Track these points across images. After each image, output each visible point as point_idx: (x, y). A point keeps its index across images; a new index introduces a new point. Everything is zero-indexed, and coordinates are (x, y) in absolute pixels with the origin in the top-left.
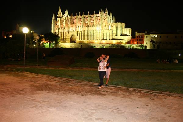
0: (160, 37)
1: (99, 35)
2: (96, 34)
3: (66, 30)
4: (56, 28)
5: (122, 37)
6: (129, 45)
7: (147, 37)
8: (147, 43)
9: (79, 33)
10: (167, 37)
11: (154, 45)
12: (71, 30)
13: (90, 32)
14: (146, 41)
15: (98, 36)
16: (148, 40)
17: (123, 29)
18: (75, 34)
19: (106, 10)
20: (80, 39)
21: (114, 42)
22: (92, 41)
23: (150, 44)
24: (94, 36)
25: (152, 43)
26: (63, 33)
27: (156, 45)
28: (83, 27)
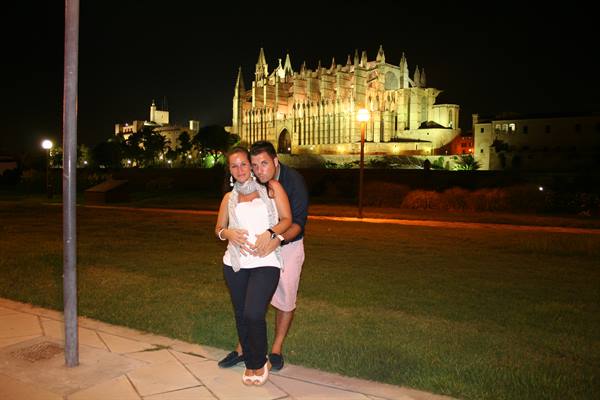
0: (525, 129)
1: (350, 129)
2: (342, 127)
3: (269, 116)
4: (244, 112)
5: (423, 134)
6: (437, 157)
7: (482, 130)
8: (482, 151)
9: (300, 124)
10: (548, 129)
11: (502, 159)
12: (279, 116)
13: (326, 119)
14: (479, 145)
15: (347, 134)
16: (486, 141)
17: (430, 107)
18: (290, 127)
19: (381, 49)
20: (302, 143)
21: (396, 149)
22: (331, 147)
23: (491, 155)
24: (337, 132)
25: (497, 150)
26: (260, 126)
27: (509, 157)
28: (308, 106)
